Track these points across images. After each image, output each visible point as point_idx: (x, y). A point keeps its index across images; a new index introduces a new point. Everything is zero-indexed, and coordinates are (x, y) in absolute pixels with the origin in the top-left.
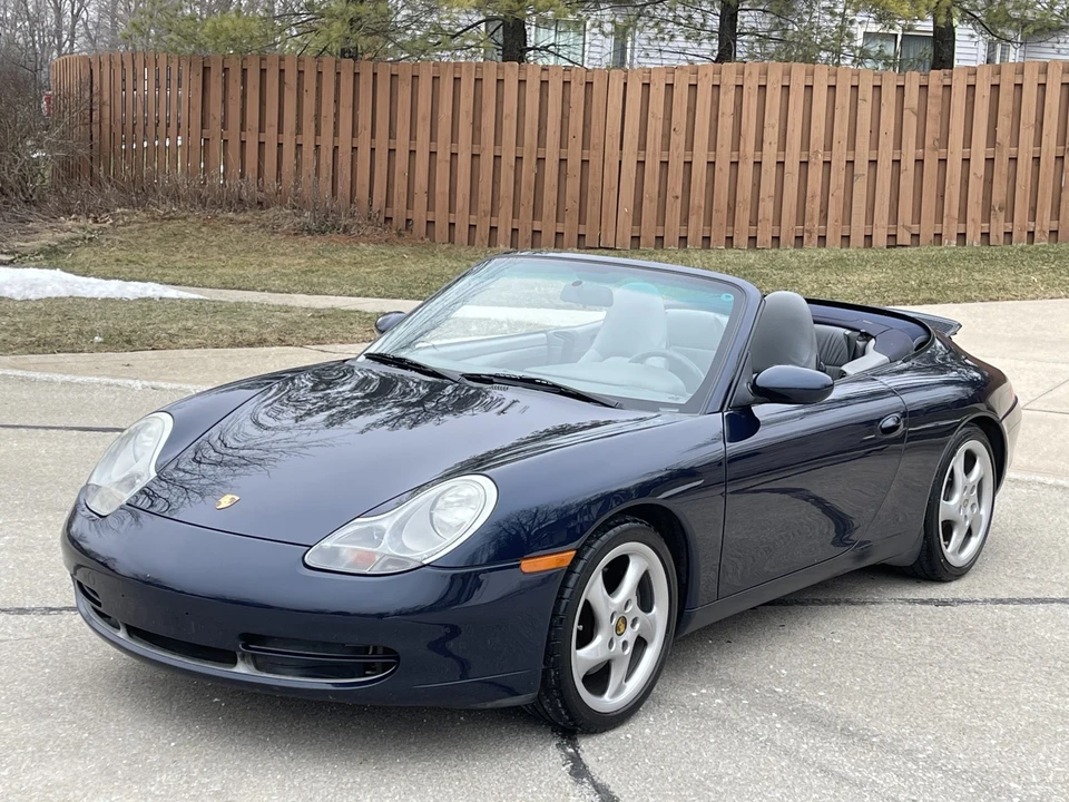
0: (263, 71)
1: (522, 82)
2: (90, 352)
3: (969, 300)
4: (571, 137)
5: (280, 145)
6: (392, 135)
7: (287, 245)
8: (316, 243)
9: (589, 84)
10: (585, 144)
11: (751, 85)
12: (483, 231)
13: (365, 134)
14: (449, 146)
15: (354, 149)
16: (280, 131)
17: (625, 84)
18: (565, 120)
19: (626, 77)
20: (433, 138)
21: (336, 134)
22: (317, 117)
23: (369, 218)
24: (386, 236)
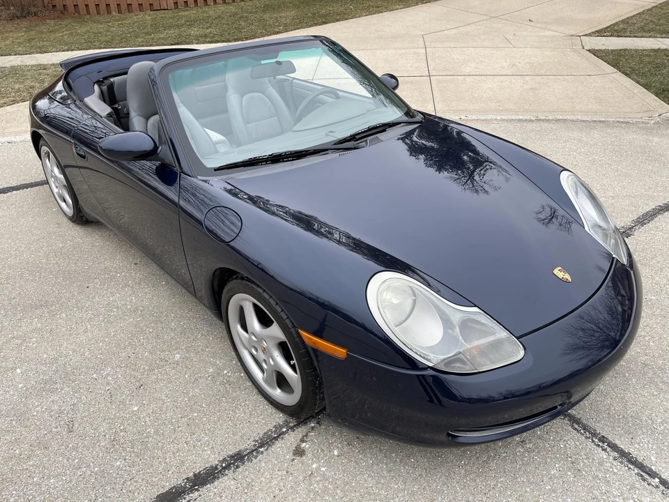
3: (338, 20)
7: (9, 26)
8: (25, 23)
12: (103, 7)
23: (44, 7)
24: (57, 15)
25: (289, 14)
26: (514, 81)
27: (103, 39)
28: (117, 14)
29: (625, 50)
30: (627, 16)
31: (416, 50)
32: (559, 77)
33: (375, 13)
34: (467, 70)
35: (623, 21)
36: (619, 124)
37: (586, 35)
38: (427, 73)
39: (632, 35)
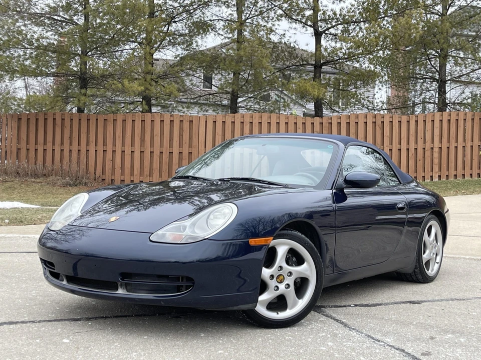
0: (46, 119)
1: (162, 121)
2: (5, 226)
4: (184, 143)
5: (53, 150)
6: (105, 144)
7: (62, 191)
8: (74, 189)
9: (191, 121)
10: (190, 146)
11: (256, 122)
13: (92, 144)
14: (130, 148)
15: (88, 151)
16: (54, 144)
17: (206, 121)
18: (181, 137)
19: (206, 118)
20: (123, 145)
21: (79, 145)
22: (71, 138)
23: (95, 180)
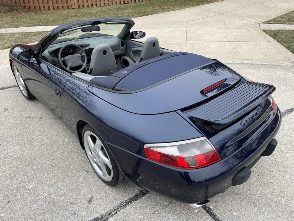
3: (149, 15)
7: (5, 15)
12: (46, 7)
23: (21, 7)
24: (26, 10)
25: (128, 11)
26: (226, 44)
27: (44, 21)
28: (53, 10)
29: (280, 30)
30: (282, 14)
31: (182, 29)
32: (247, 43)
33: (166, 12)
34: (204, 39)
35: (280, 17)
36: (273, 66)
37: (262, 23)
38: (186, 40)
39: (284, 23)
